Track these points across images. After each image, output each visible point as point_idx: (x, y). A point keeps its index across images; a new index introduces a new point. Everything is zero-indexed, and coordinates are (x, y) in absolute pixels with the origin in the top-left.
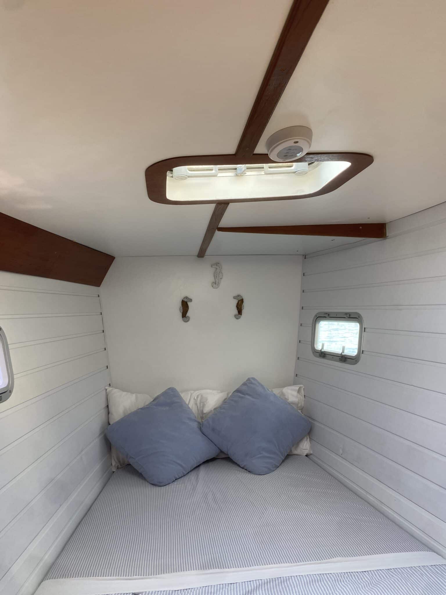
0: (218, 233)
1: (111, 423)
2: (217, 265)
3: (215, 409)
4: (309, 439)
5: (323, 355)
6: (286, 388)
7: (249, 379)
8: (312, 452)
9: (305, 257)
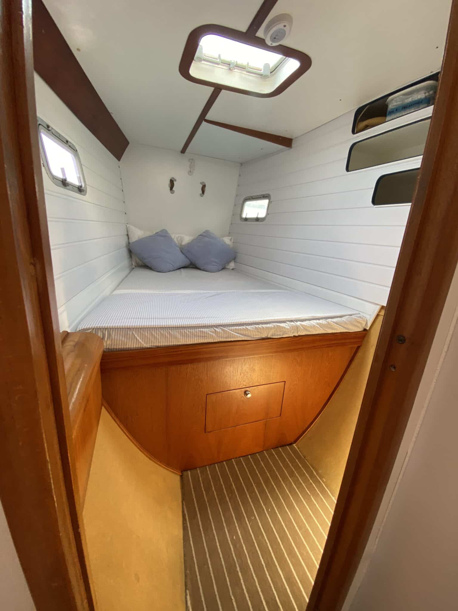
0: (204, 123)
1: (131, 241)
2: (192, 161)
3: (188, 243)
4: (234, 262)
5: (246, 219)
6: (225, 237)
8: (235, 268)
9: (242, 164)
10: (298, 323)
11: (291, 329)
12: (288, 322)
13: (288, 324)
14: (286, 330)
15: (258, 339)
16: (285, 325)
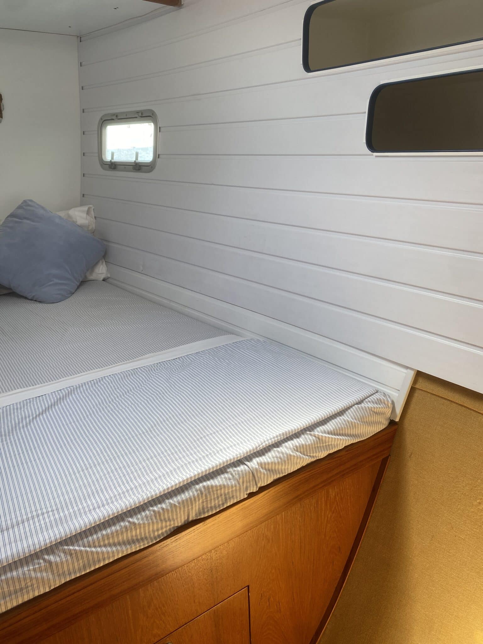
4: (104, 263)
5: (113, 166)
6: (73, 209)
7: (25, 201)
8: (109, 276)
9: (80, 39)
10: (254, 463)
12: (231, 470)
13: (232, 474)
14: (228, 489)
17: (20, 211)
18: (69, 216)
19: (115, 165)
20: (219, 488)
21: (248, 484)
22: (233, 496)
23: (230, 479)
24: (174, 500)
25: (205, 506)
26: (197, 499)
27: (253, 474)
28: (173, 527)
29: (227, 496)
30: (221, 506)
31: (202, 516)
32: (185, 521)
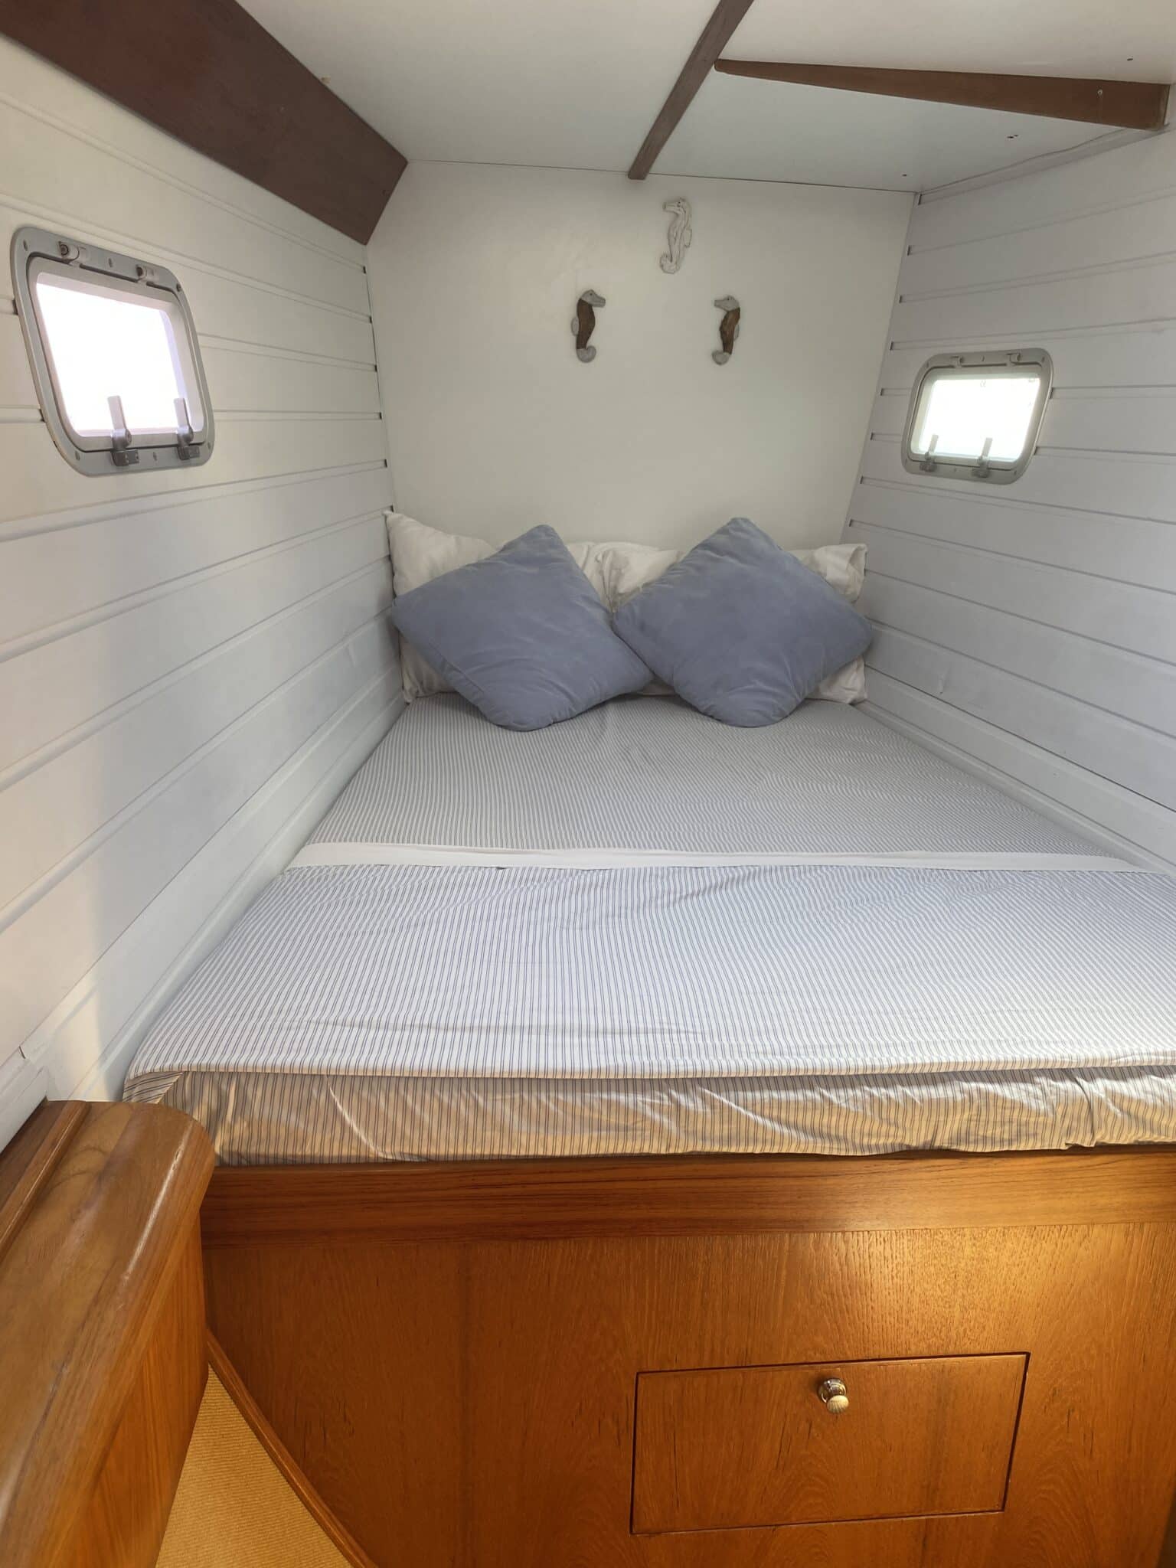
2: (678, 205)
4: (862, 668)
5: (930, 465)
6: (823, 548)
7: (734, 521)
8: (866, 696)
9: (920, 197)
10: (1099, 1088)
11: (1054, 1113)
12: (1043, 1080)
13: (1043, 1089)
14: (1029, 1115)
15: (882, 1152)
16: (1028, 1093)
17: (722, 539)
18: (814, 562)
19: (934, 463)
20: (1008, 1105)
21: (1075, 1124)
22: (1035, 1135)
23: (1036, 1097)
24: (915, 1092)
25: (973, 1129)
26: (959, 1108)
27: (1090, 1107)
28: (901, 1145)
29: (1023, 1129)
30: (1006, 1143)
31: (962, 1148)
32: (925, 1143)
